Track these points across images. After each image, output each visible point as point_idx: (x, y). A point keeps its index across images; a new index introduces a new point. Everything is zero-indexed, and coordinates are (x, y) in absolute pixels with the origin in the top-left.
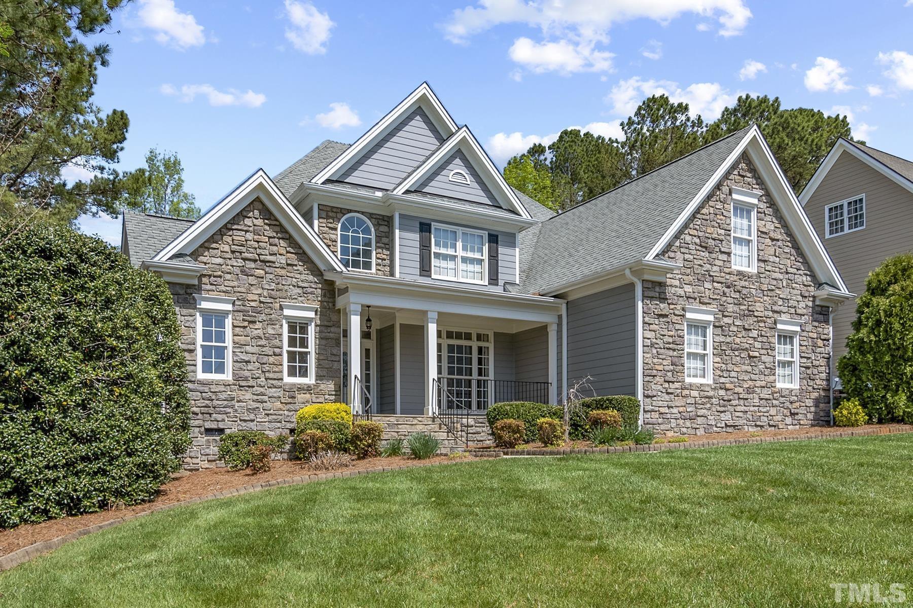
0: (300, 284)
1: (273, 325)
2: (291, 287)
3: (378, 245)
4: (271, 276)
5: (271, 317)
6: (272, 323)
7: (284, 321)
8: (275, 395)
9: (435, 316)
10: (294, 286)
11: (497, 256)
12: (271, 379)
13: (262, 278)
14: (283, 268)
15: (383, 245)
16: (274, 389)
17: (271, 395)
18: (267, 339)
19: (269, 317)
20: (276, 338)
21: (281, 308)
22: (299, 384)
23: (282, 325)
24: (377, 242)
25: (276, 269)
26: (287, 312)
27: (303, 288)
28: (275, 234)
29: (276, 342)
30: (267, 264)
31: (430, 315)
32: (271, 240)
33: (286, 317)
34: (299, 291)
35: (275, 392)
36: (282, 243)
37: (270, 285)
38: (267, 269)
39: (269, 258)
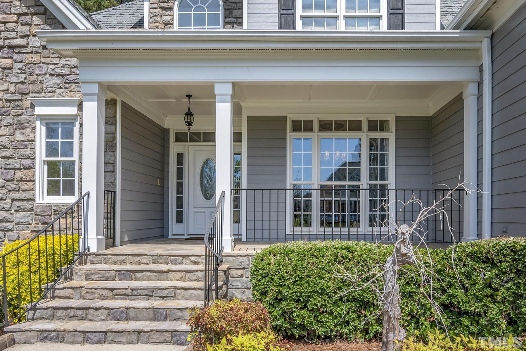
0: (58, 71)
1: (21, 128)
2: (48, 76)
3: (228, 20)
4: (20, 65)
5: (20, 118)
6: (21, 126)
7: (38, 123)
8: (23, 221)
9: (228, 89)
10: (51, 75)
11: (402, 8)
12: (18, 200)
13: (10, 68)
14: (37, 53)
15: (233, 20)
16: (22, 214)
17: (17, 221)
18: (15, 148)
19: (16, 119)
20: (26, 146)
21: (32, 106)
22: (56, 205)
23: (34, 129)
24: (225, 17)
25: (27, 56)
26: (39, 110)
27: (63, 76)
28: (25, 10)
29: (28, 152)
30: (17, 50)
31: (218, 89)
32: (22, 18)
33: (42, 118)
34: (57, 80)
35: (23, 217)
36: (36, 20)
37: (18, 77)
38: (15, 57)
39: (19, 42)
